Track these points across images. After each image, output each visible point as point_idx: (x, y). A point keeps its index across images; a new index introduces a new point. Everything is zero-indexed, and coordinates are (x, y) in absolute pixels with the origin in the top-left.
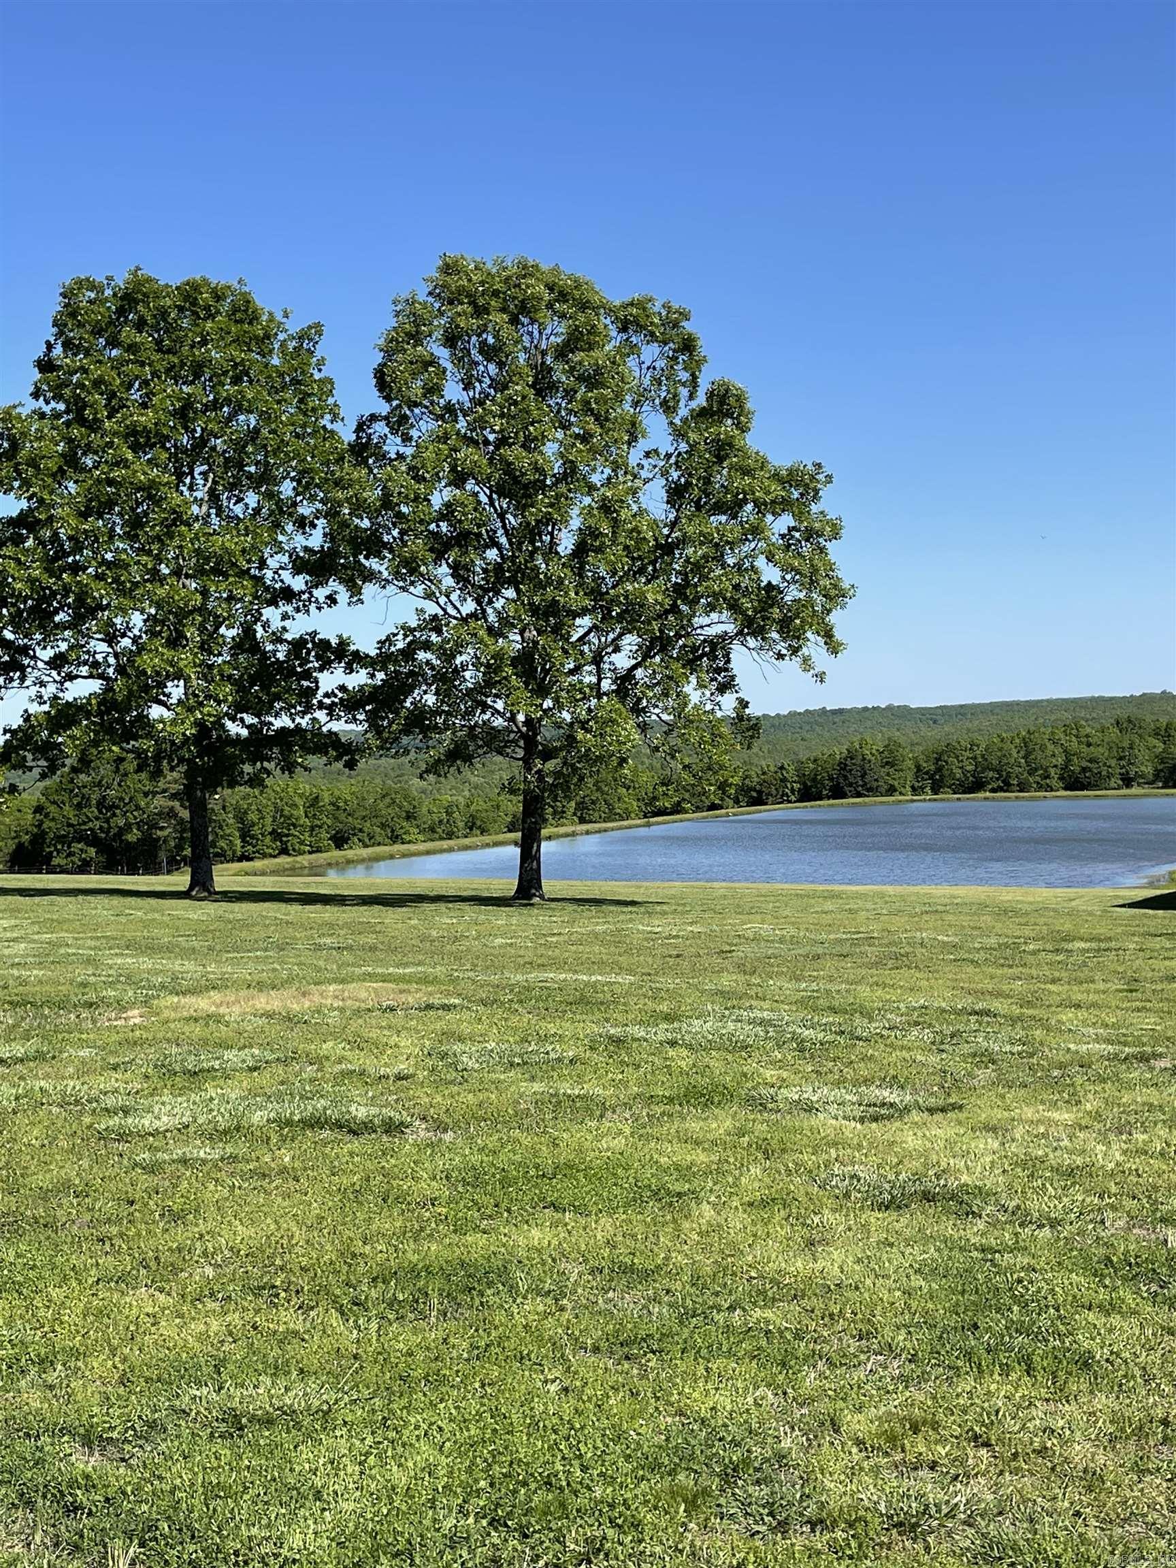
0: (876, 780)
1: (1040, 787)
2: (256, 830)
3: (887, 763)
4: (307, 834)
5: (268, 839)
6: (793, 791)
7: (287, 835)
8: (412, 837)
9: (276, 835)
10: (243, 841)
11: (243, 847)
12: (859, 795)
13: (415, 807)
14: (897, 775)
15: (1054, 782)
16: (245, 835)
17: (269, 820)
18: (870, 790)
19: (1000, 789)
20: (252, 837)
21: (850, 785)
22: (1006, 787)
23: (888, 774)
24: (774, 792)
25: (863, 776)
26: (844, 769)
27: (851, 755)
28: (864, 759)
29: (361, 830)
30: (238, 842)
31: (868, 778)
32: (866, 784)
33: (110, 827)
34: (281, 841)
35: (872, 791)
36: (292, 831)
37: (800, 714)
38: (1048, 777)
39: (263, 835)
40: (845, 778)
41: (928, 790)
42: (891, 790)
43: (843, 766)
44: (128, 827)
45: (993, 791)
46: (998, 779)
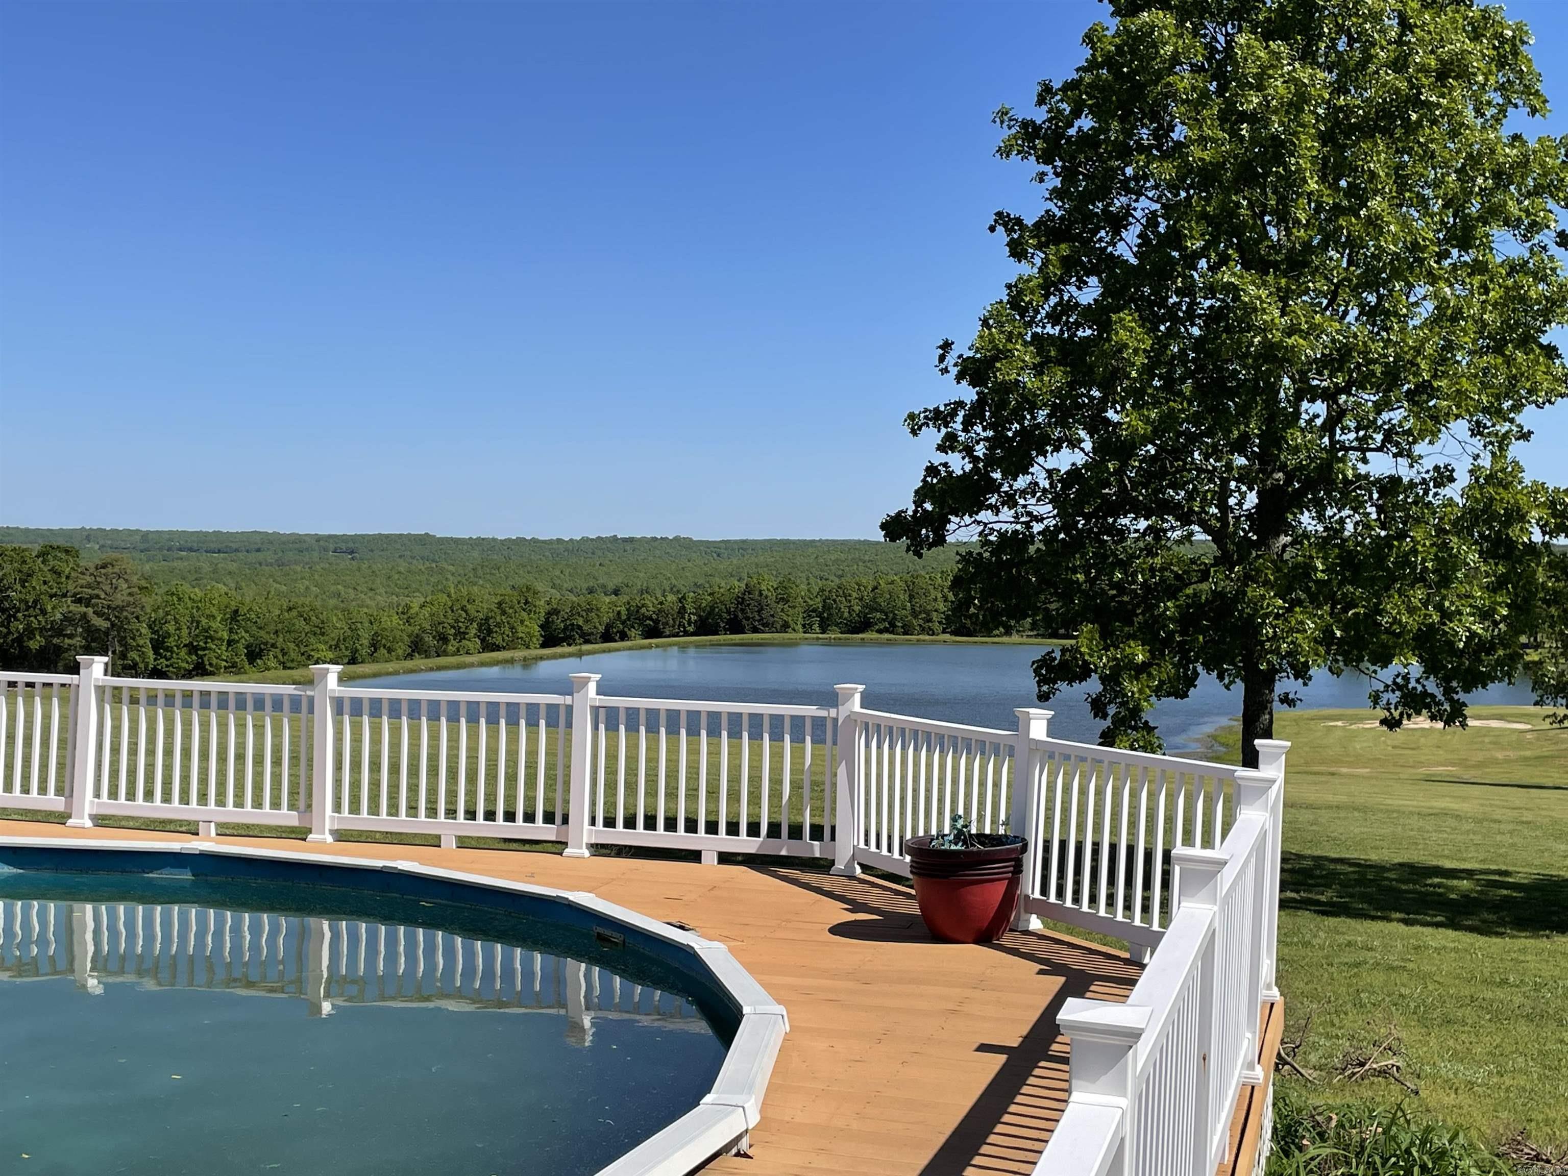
0: (772, 616)
1: (923, 630)
2: (171, 642)
3: (782, 599)
4: (224, 648)
5: (183, 653)
6: (690, 623)
7: (204, 649)
8: (321, 655)
9: (193, 649)
10: (156, 652)
11: (155, 660)
12: (755, 630)
13: (323, 622)
14: (791, 611)
15: (936, 627)
16: (158, 646)
17: (185, 631)
18: (766, 625)
19: (886, 630)
20: (167, 649)
21: (747, 619)
22: (891, 629)
23: (782, 610)
24: (671, 622)
25: (759, 611)
26: (742, 604)
27: (748, 590)
28: (761, 594)
29: (273, 646)
30: (151, 654)
31: (765, 614)
32: (762, 619)
33: (9, 633)
34: (197, 655)
35: (767, 626)
36: (210, 645)
37: (592, 540)
38: (930, 621)
39: (178, 647)
40: (742, 610)
41: (816, 627)
42: (785, 627)
43: (741, 601)
44: (30, 632)
45: (880, 631)
46: (884, 620)
